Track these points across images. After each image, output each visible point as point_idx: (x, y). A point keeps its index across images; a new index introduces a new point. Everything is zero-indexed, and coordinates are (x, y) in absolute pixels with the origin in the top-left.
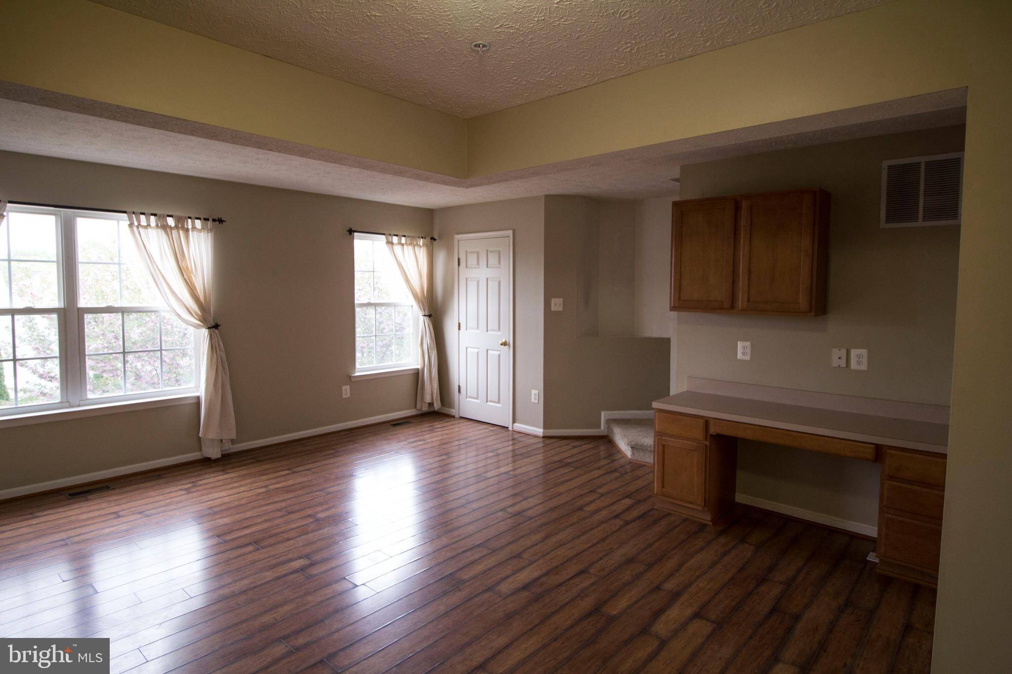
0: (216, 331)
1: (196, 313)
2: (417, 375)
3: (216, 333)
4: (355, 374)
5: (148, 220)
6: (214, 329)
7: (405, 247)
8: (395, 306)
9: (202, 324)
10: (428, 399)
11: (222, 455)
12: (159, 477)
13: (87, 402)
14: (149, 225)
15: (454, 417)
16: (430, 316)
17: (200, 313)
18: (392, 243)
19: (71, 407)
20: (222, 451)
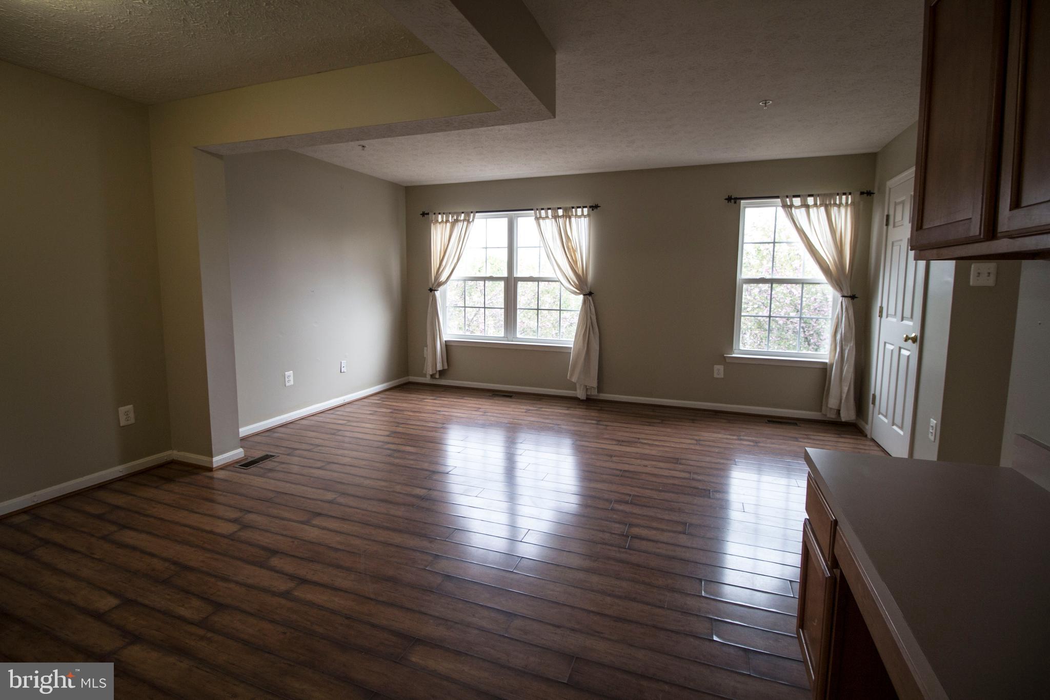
0: (590, 298)
1: (574, 282)
2: (823, 370)
3: (589, 300)
4: (732, 353)
5: (547, 213)
6: (588, 296)
7: (813, 211)
8: (803, 283)
9: (578, 291)
10: (833, 402)
11: (587, 398)
12: (540, 400)
13: (516, 339)
14: (547, 217)
15: (866, 436)
16: (853, 297)
17: (577, 283)
18: (791, 206)
19: (508, 341)
20: (587, 395)
